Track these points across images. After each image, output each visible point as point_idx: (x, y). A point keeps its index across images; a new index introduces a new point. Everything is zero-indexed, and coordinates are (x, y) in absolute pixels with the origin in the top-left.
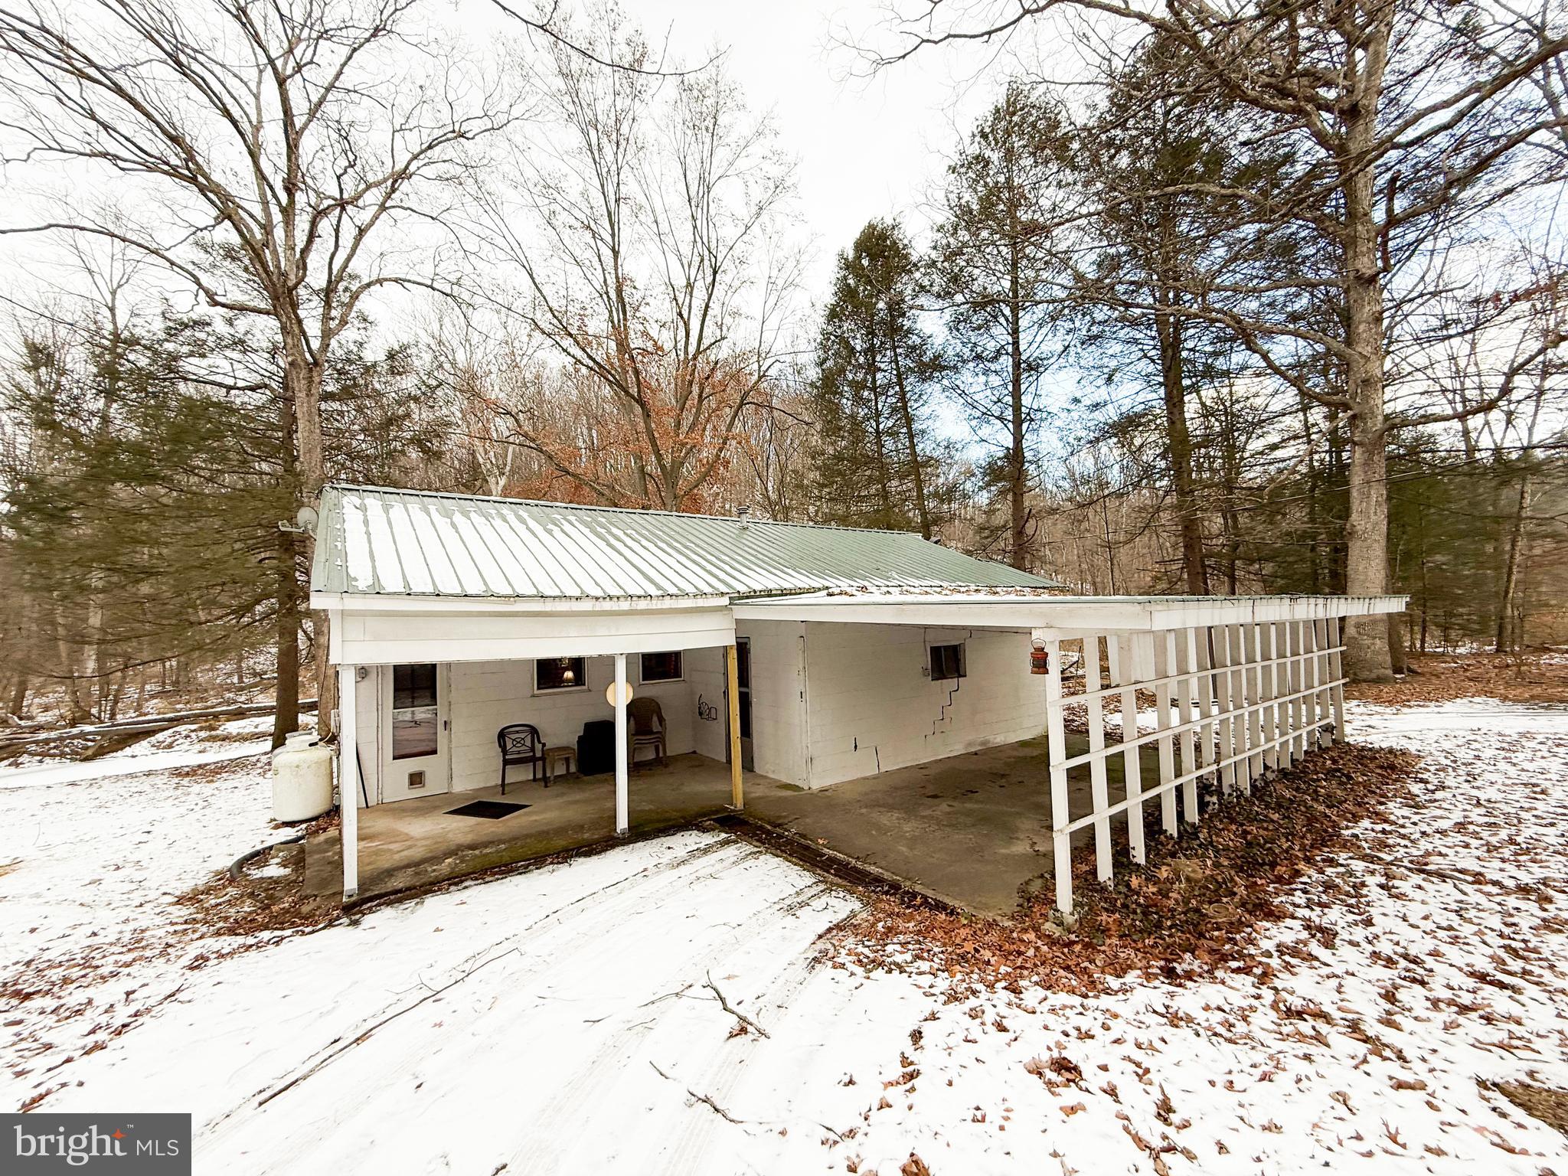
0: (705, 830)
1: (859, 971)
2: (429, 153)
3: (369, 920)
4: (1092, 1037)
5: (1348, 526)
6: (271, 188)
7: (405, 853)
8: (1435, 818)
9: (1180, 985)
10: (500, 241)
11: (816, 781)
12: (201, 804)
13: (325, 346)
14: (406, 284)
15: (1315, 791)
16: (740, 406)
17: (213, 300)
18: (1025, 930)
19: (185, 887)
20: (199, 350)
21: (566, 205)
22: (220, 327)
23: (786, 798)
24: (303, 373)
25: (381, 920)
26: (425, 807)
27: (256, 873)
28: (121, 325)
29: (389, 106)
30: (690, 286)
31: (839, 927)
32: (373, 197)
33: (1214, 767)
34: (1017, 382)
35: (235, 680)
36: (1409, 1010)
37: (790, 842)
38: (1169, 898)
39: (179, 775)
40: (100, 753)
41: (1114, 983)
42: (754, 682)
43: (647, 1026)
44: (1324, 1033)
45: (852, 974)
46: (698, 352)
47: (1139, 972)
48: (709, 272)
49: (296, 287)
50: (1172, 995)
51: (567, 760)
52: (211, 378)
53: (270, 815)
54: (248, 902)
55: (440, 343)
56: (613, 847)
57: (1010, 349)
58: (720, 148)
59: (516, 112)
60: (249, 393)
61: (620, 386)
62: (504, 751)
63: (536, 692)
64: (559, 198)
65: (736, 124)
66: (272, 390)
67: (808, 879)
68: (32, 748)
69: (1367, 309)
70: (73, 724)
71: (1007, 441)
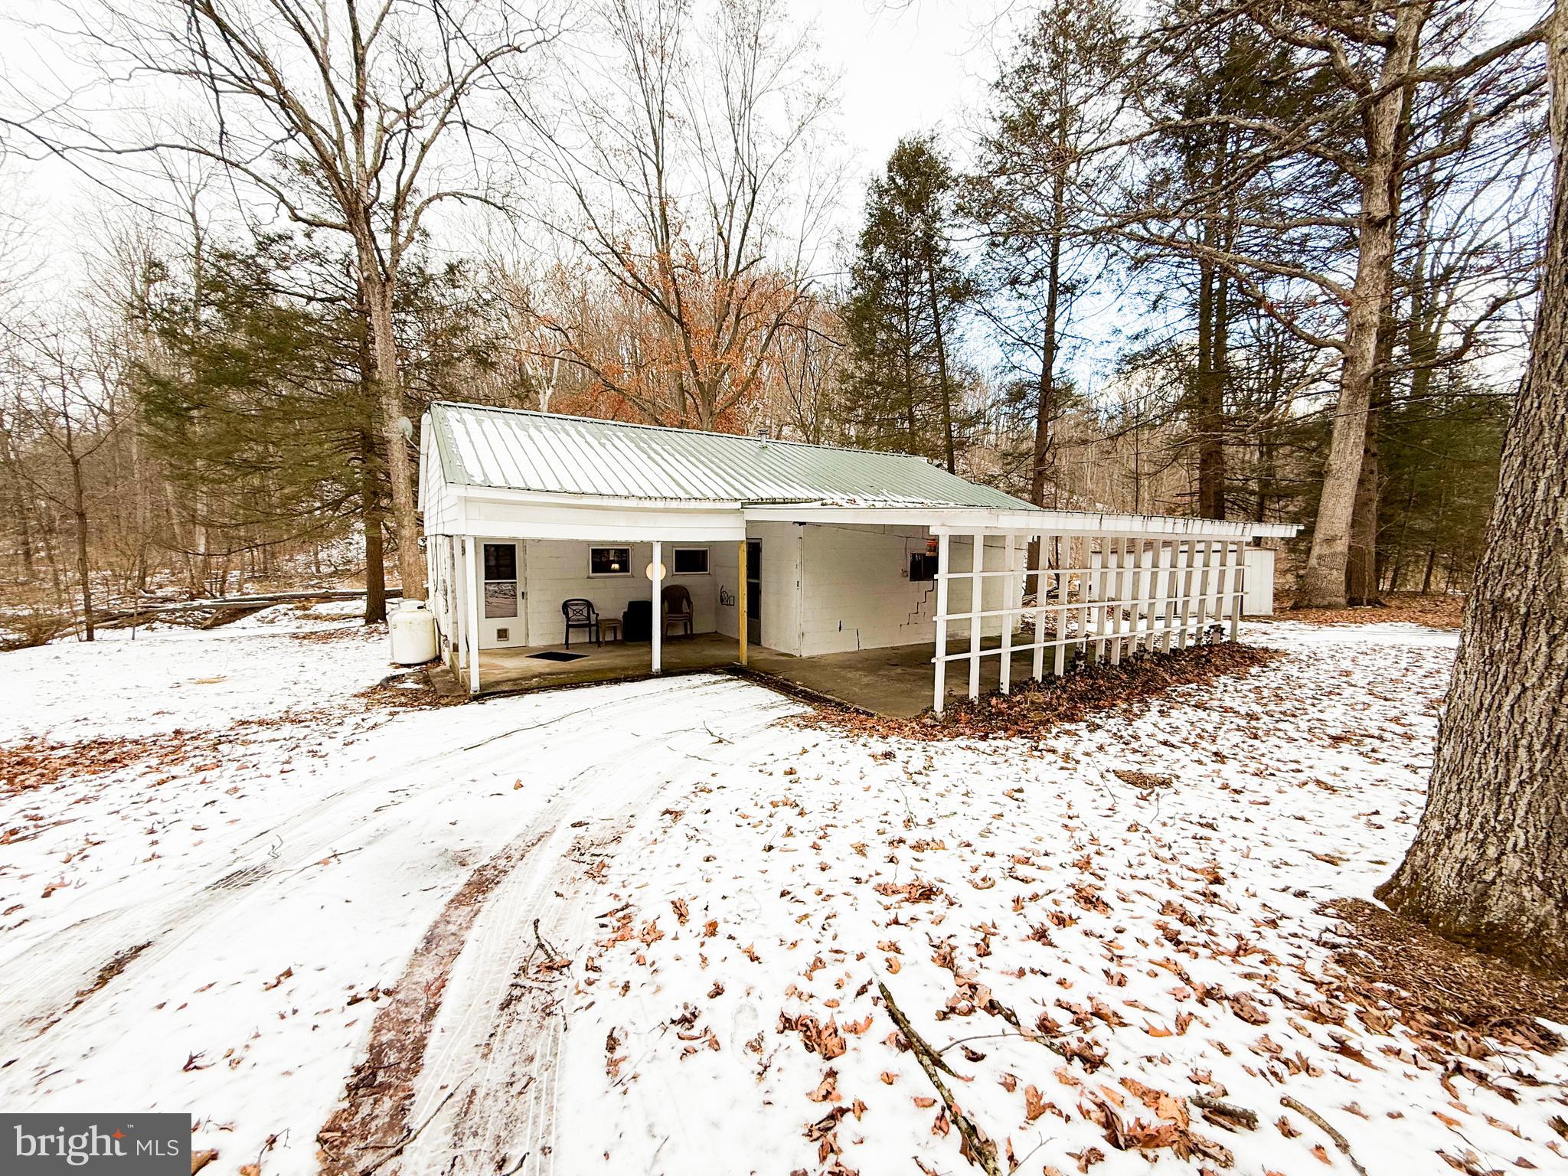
0: (716, 673)
3: (491, 702)
5: (1326, 465)
6: (342, 104)
7: (505, 675)
9: (984, 740)
10: (551, 163)
11: (807, 650)
12: (327, 656)
13: (396, 262)
14: (464, 199)
16: (777, 326)
17: (294, 214)
18: (911, 722)
19: (352, 692)
20: (283, 263)
21: (613, 123)
22: (300, 241)
23: (782, 661)
24: (378, 288)
25: (500, 703)
26: (512, 652)
29: (443, 15)
30: (731, 204)
31: (794, 715)
34: (1052, 307)
35: (314, 569)
38: (1012, 709)
39: (297, 638)
41: (946, 738)
42: (764, 574)
43: (666, 739)
46: (737, 272)
47: (966, 735)
48: (748, 191)
49: (370, 205)
50: (976, 742)
51: (615, 629)
52: (294, 289)
53: (389, 660)
54: (402, 698)
56: (650, 678)
57: (1048, 271)
58: (762, 61)
60: (328, 304)
61: (662, 306)
62: (568, 619)
63: (591, 575)
65: (777, 35)
66: (348, 303)
68: (163, 616)
69: (1374, 252)
70: (192, 598)
71: (1038, 368)
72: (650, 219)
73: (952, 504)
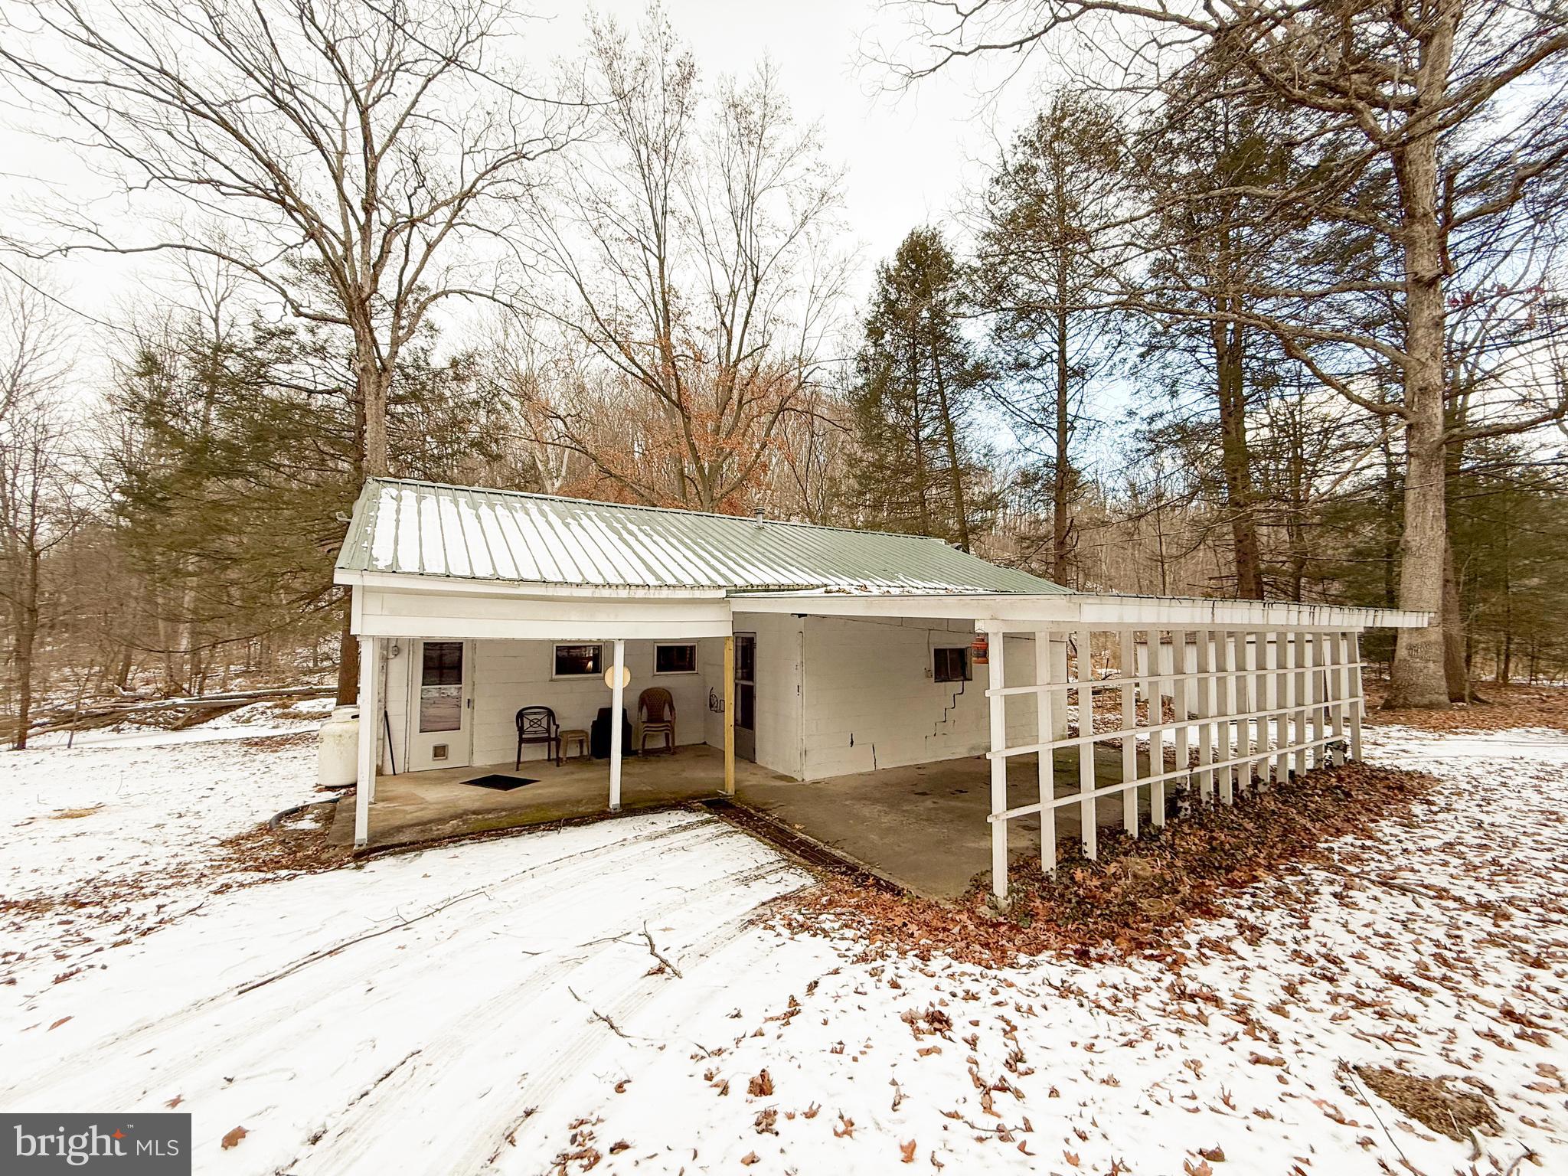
0: (691, 810)
1: (786, 932)
2: (495, 173)
3: (372, 865)
4: (977, 999)
5: (1402, 541)
6: (351, 208)
7: (419, 814)
8: (1424, 838)
9: (1087, 966)
10: (553, 255)
12: (263, 769)
13: (394, 354)
14: (469, 296)
15: (1306, 806)
16: (782, 409)
17: (297, 310)
18: (960, 912)
19: (231, 834)
20: (285, 356)
21: (614, 217)
22: (303, 336)
23: (779, 788)
24: (374, 378)
25: (383, 867)
26: (446, 777)
27: (291, 826)
28: (223, 334)
29: (459, 131)
30: (734, 294)
31: (785, 898)
32: (443, 214)
33: (1187, 772)
34: (1062, 389)
35: (311, 664)
36: (1305, 1002)
37: (768, 826)
38: (1109, 891)
39: (248, 744)
40: (189, 723)
41: (1023, 959)
42: (759, 674)
43: (578, 962)
44: (1206, 1013)
45: (779, 935)
46: (738, 360)
47: (1053, 953)
48: (751, 283)
49: (368, 297)
50: (1074, 972)
51: (581, 742)
52: (295, 382)
53: (316, 780)
54: (279, 847)
55: (504, 349)
56: (602, 819)
57: (1055, 356)
58: (765, 159)
59: (573, 134)
60: (327, 396)
61: (662, 392)
62: (521, 730)
63: (555, 677)
64: (609, 212)
65: (781, 136)
66: (346, 394)
67: (773, 856)
68: (132, 716)
69: (1426, 313)
70: (167, 696)
71: (1051, 450)
72: (652, 309)
73: (981, 591)
